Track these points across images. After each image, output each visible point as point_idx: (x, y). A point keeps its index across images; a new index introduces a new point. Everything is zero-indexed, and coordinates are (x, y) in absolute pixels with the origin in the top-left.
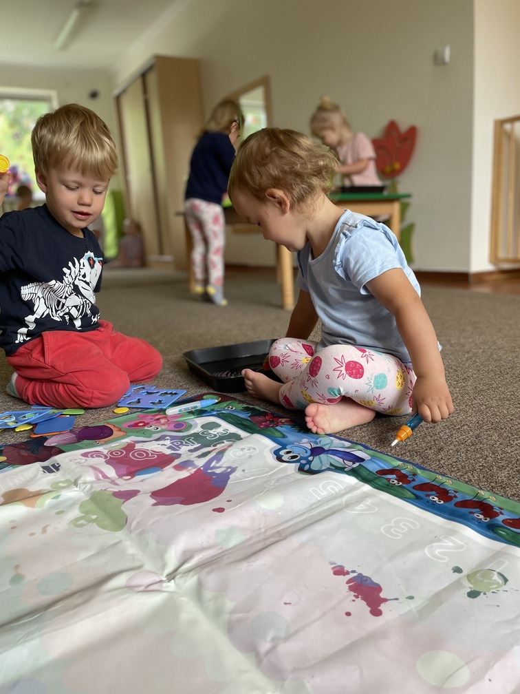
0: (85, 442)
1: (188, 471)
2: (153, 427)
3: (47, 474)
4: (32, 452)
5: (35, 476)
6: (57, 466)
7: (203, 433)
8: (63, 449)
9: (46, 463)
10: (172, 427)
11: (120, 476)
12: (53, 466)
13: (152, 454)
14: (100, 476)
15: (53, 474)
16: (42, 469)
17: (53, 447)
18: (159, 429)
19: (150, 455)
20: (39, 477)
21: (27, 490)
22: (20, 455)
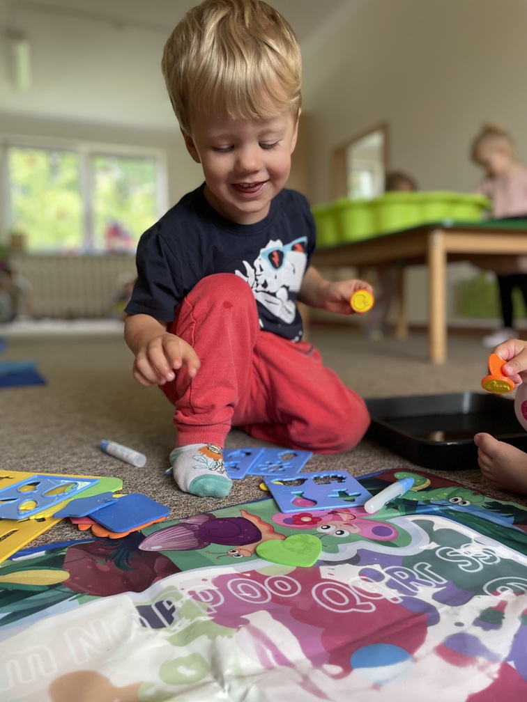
0: (214, 547)
1: (482, 668)
2: (332, 529)
3: (150, 630)
4: (118, 564)
5: (125, 635)
6: (168, 607)
7: (443, 553)
8: (176, 560)
9: (146, 597)
10: (368, 531)
11: (317, 661)
12: (160, 605)
13: (362, 599)
14: (270, 654)
15: (162, 633)
16: (137, 615)
17: (156, 554)
18: (346, 534)
19: (359, 603)
20: (133, 637)
21: (106, 680)
22: (95, 569)
